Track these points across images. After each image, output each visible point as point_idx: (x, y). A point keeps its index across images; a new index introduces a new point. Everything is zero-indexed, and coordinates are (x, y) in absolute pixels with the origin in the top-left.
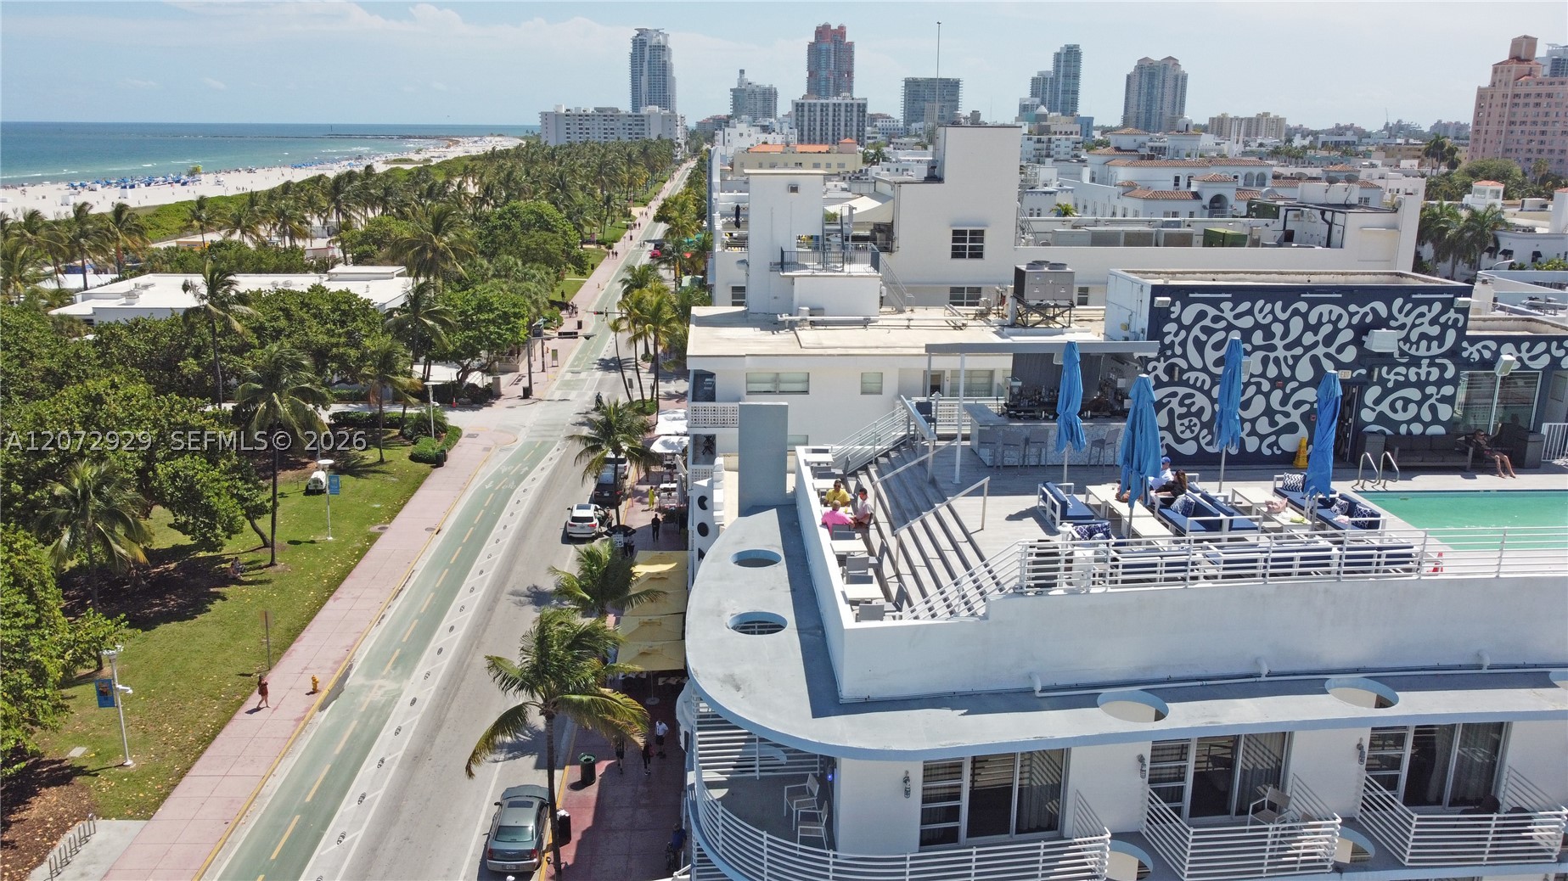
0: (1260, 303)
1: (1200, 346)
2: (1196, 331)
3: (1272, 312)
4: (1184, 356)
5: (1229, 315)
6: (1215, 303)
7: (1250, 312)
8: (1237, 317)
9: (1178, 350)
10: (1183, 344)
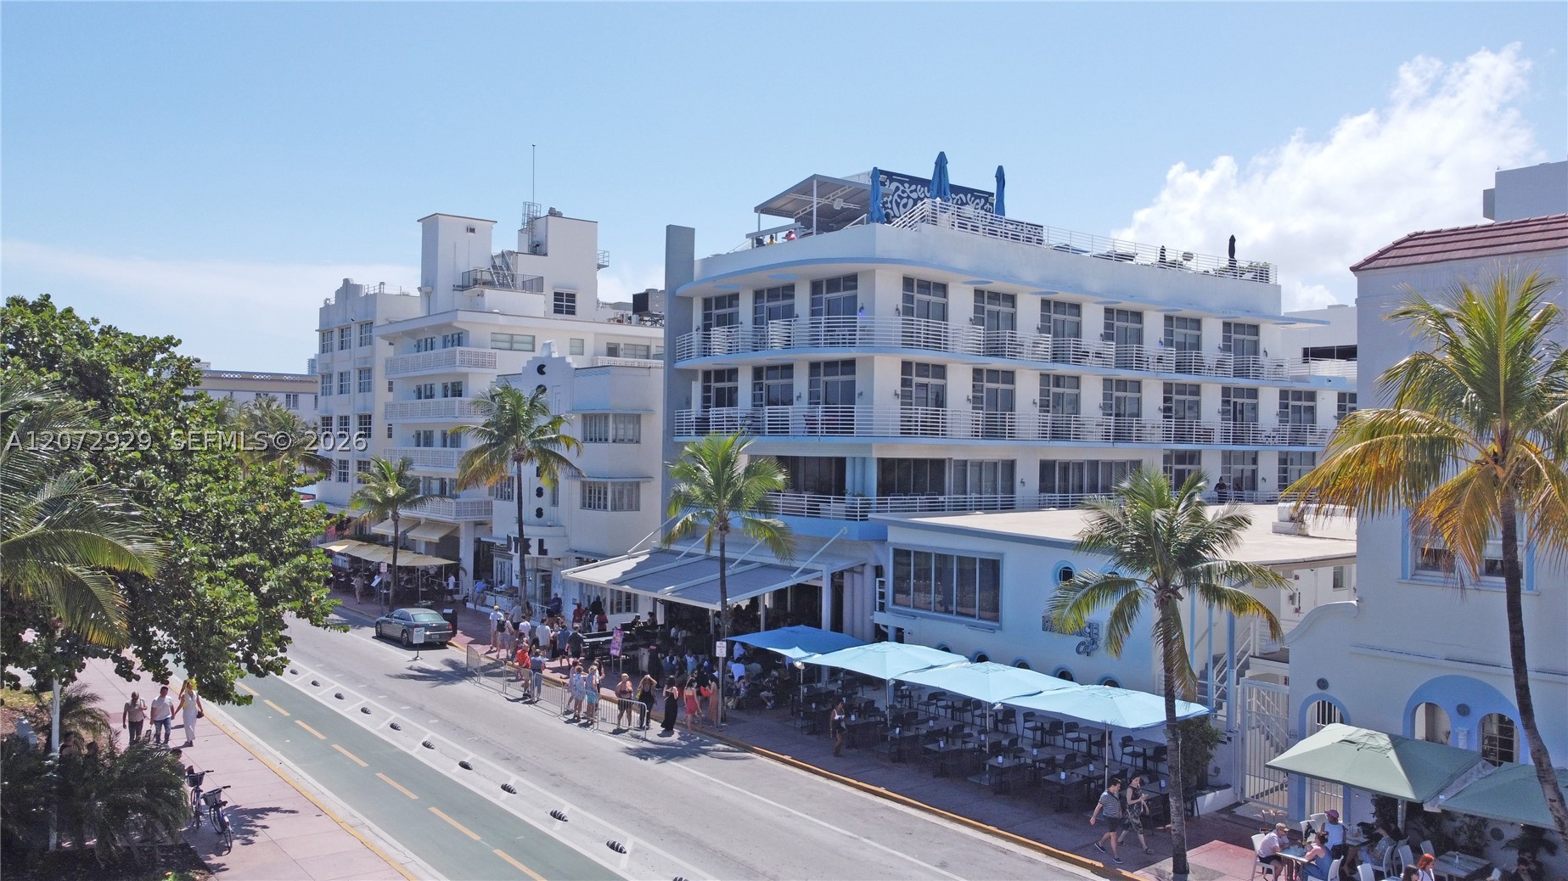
0: (919, 187)
1: (898, 204)
2: (896, 197)
3: (924, 192)
4: (892, 209)
5: (908, 191)
6: (902, 182)
7: (915, 190)
8: (911, 192)
9: (889, 206)
10: (891, 202)
